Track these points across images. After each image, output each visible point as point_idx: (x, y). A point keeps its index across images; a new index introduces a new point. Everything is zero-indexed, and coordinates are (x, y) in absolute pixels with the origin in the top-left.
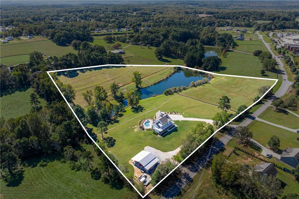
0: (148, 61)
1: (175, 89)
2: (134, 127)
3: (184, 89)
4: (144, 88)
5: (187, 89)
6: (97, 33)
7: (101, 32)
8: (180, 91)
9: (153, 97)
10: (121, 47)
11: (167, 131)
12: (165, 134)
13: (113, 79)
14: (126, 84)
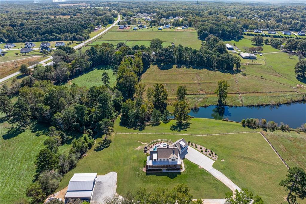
0: (279, 75)
1: (265, 123)
2: (143, 143)
3: (283, 129)
4: (229, 106)
5: (289, 131)
6: (255, 32)
7: (260, 33)
8: (273, 129)
9: (223, 120)
10: (261, 52)
11: (161, 170)
12: (153, 172)
13: (199, 83)
14: (210, 93)
